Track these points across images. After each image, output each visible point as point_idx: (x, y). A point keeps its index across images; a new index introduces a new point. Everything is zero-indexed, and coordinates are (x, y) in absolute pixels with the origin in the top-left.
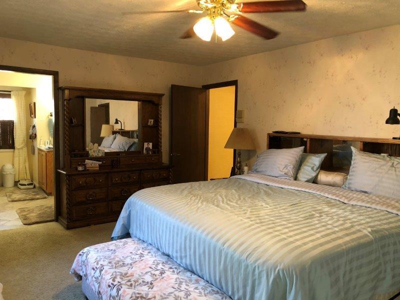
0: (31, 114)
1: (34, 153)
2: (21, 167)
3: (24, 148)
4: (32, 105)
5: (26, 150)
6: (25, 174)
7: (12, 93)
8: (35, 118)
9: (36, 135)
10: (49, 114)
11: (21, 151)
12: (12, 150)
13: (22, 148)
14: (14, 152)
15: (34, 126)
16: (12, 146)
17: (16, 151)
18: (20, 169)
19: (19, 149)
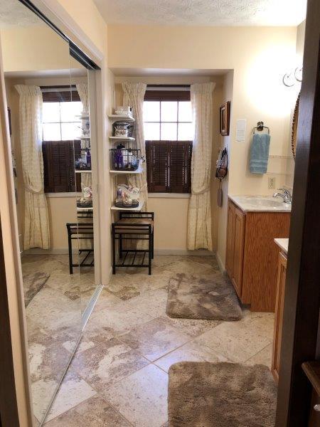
0: (222, 127)
1: (221, 204)
2: (199, 226)
3: (206, 194)
4: (225, 108)
5: (209, 197)
6: (205, 240)
7: (192, 89)
8: (228, 134)
9: (226, 170)
10: (256, 126)
11: (201, 197)
12: (186, 195)
13: (202, 193)
14: (190, 198)
15: (225, 152)
16: (187, 189)
17: (193, 197)
18: (198, 230)
19: (197, 194)
